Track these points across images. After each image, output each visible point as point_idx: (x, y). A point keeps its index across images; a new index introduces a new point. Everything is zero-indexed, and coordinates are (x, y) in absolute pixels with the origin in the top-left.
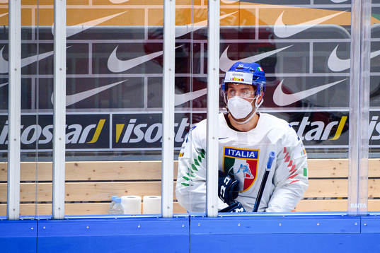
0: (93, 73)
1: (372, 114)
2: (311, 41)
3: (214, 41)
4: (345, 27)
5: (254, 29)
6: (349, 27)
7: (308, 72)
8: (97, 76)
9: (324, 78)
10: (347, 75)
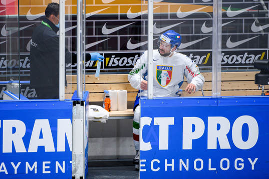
0: (95, 35)
1: (222, 52)
2: (194, 19)
3: (151, 20)
4: (209, 13)
5: (168, 14)
6: (212, 13)
7: (192, 33)
8: (97, 36)
9: (199, 36)
10: (211, 34)
